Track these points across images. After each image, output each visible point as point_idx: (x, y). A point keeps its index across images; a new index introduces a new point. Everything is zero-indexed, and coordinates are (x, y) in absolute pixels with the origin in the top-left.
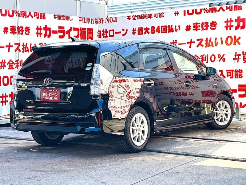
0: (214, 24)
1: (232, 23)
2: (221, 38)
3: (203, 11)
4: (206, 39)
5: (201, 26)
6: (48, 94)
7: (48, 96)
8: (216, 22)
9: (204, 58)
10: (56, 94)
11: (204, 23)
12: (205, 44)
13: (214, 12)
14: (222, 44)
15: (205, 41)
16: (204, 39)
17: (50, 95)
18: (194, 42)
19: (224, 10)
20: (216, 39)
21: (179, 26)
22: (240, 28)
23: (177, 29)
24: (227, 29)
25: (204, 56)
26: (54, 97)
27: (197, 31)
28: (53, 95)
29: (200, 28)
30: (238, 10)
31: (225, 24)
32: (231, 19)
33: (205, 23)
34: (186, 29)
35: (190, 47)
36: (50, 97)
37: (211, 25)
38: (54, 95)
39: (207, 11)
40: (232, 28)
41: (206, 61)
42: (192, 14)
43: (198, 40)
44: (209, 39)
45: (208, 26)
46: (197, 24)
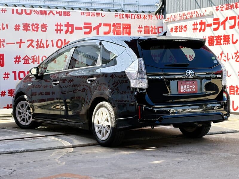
0: (44, 26)
1: (62, 27)
2: (52, 41)
3: (33, 13)
4: (37, 41)
5: (31, 27)
6: (186, 86)
7: (186, 88)
8: (46, 25)
9: (35, 59)
10: (193, 86)
11: (34, 24)
12: (36, 45)
13: (44, 14)
14: (53, 46)
15: (36, 42)
16: (35, 40)
17: (188, 87)
18: (24, 42)
19: (54, 14)
20: (47, 41)
21: (7, 25)
22: (69, 32)
23: (5, 28)
24: (57, 33)
25: (35, 57)
26: (191, 88)
27: (27, 31)
28: (190, 87)
29: (31, 28)
30: (67, 16)
31: (56, 28)
32: (61, 23)
33: (36, 24)
34: (15, 28)
35: (20, 47)
36: (188, 89)
37: (41, 27)
38: (192, 87)
39: (38, 13)
40: (62, 32)
41: (37, 62)
42: (21, 13)
43: (28, 41)
44: (40, 40)
45: (39, 28)
46: (26, 24)
